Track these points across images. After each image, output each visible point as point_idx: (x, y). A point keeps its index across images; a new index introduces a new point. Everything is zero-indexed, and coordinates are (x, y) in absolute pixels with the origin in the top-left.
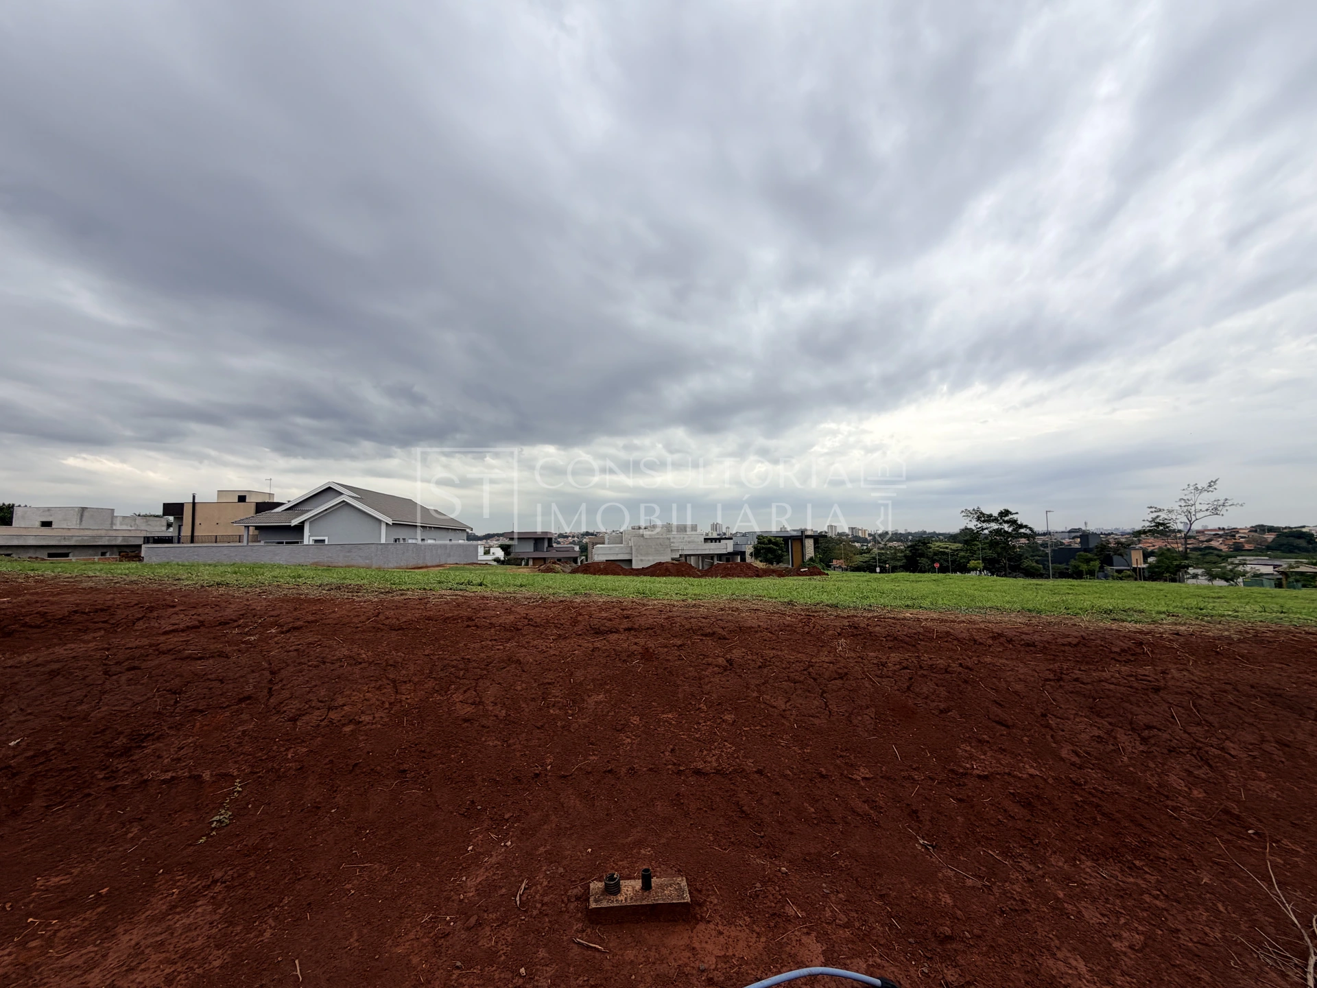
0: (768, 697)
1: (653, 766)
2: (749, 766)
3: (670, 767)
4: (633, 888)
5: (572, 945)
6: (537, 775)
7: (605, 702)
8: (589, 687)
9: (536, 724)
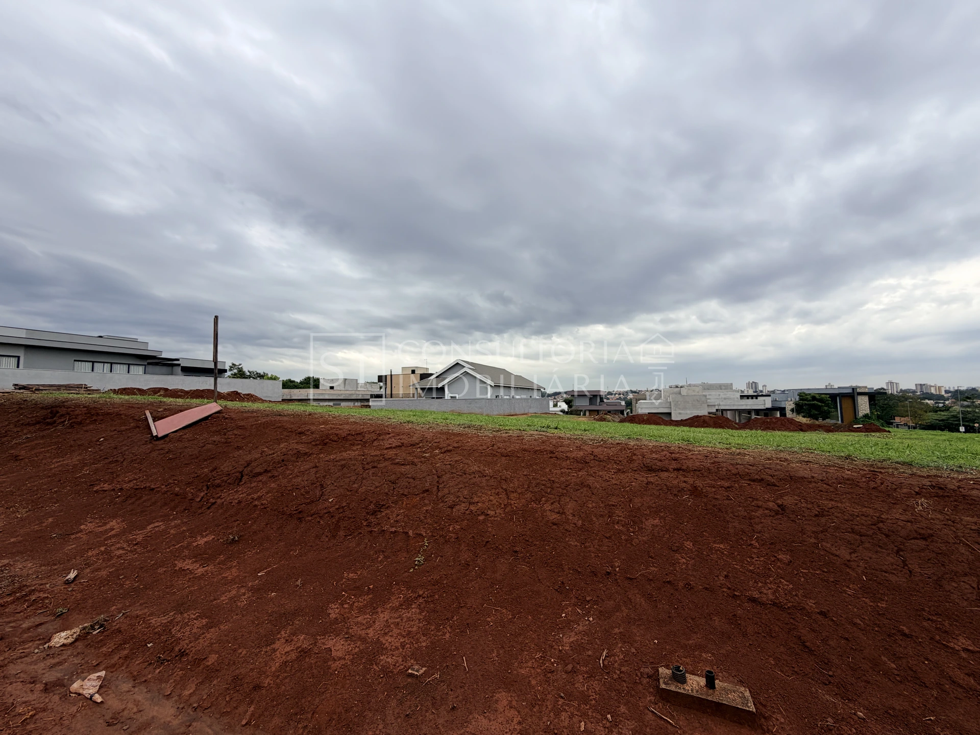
0: (829, 545)
1: (708, 586)
2: (811, 606)
3: (725, 590)
4: (698, 684)
5: (647, 711)
6: (608, 573)
7: (662, 526)
8: (645, 512)
9: (605, 535)
